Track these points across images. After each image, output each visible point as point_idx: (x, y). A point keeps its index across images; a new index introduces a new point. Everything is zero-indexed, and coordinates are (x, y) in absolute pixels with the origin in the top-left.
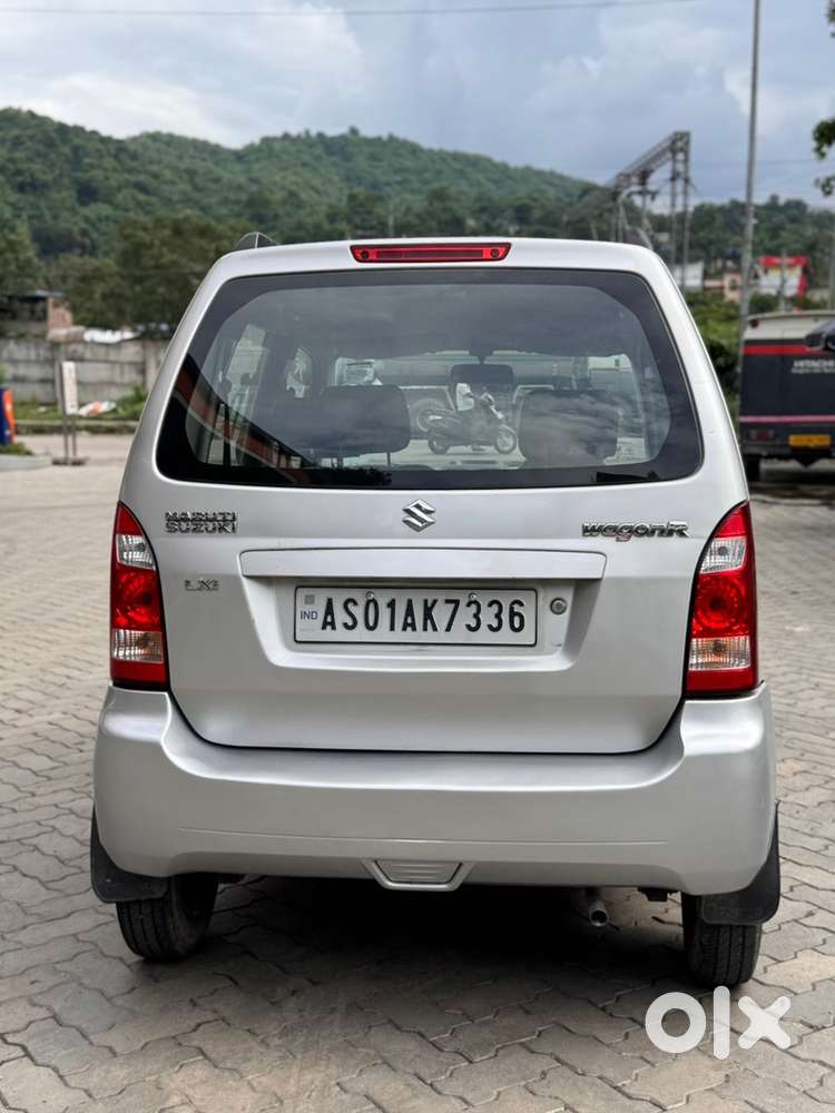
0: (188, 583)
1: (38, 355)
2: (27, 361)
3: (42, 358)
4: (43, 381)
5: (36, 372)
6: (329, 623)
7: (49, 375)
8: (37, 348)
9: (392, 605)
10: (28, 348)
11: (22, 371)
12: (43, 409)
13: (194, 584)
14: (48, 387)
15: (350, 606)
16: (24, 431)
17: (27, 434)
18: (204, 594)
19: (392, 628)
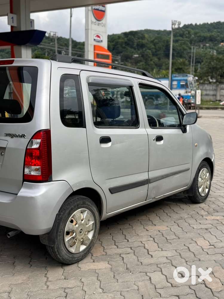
1: (213, 88)
2: (210, 90)
3: (213, 89)
4: (213, 95)
5: (211, 93)
7: (215, 94)
8: (213, 86)
10: (210, 86)
11: (208, 92)
12: (211, 103)
14: (215, 97)
16: (204, 108)
17: (205, 109)
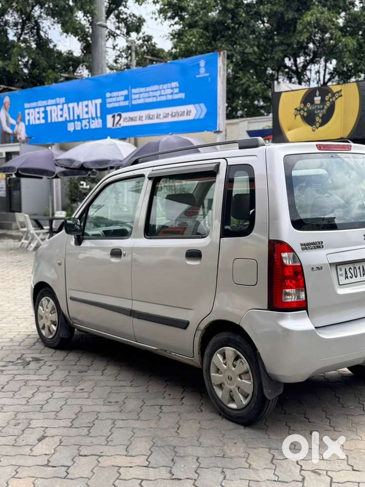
0: (313, 268)
6: (347, 277)
9: (359, 268)
13: (315, 269)
15: (350, 270)
18: (319, 271)
19: (361, 276)
